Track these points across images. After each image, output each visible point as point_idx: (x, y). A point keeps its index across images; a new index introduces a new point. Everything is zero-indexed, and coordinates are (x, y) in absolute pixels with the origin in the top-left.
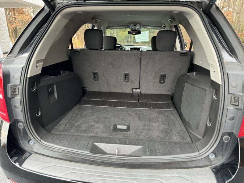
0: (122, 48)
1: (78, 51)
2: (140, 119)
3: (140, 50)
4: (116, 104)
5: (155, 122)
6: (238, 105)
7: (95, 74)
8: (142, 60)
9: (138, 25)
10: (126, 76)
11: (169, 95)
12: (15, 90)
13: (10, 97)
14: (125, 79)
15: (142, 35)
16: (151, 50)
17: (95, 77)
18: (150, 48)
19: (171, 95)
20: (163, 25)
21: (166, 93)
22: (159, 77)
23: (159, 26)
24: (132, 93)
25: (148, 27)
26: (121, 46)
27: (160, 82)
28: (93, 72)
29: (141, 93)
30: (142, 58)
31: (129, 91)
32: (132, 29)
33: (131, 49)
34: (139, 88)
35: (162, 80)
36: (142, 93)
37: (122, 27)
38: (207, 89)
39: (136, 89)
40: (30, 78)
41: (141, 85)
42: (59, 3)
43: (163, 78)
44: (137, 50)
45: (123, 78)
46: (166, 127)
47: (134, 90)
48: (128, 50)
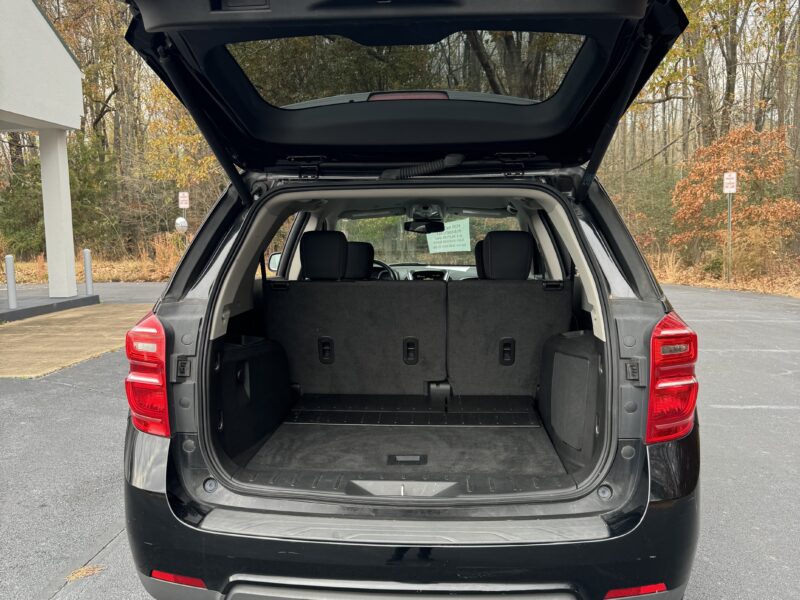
0: (388, 274)
1: (285, 286)
2: (451, 445)
3: (445, 278)
4: (386, 419)
5: (489, 448)
6: (638, 380)
7: (324, 344)
8: (450, 302)
9: (435, 207)
10: (411, 347)
11: (527, 397)
12: (183, 365)
13: (175, 381)
14: (408, 356)
15: (449, 233)
16: (475, 279)
17: (324, 351)
18: (473, 272)
19: (534, 396)
20: (509, 207)
21: (522, 392)
22: (498, 348)
23: (496, 210)
24: (426, 394)
25: (465, 212)
26: (385, 267)
27: (503, 362)
28: (319, 340)
29: (451, 394)
30: (449, 298)
31: (416, 388)
32: (415, 216)
33: (415, 274)
34: (446, 381)
35: (506, 355)
36: (455, 393)
37: (387, 212)
38: (587, 355)
39: (438, 383)
40: (215, 341)
41: (450, 369)
42: (257, 181)
43: (508, 349)
44: (435, 278)
45: (400, 351)
46: (512, 456)
47: (433, 386)
48: (406, 280)
